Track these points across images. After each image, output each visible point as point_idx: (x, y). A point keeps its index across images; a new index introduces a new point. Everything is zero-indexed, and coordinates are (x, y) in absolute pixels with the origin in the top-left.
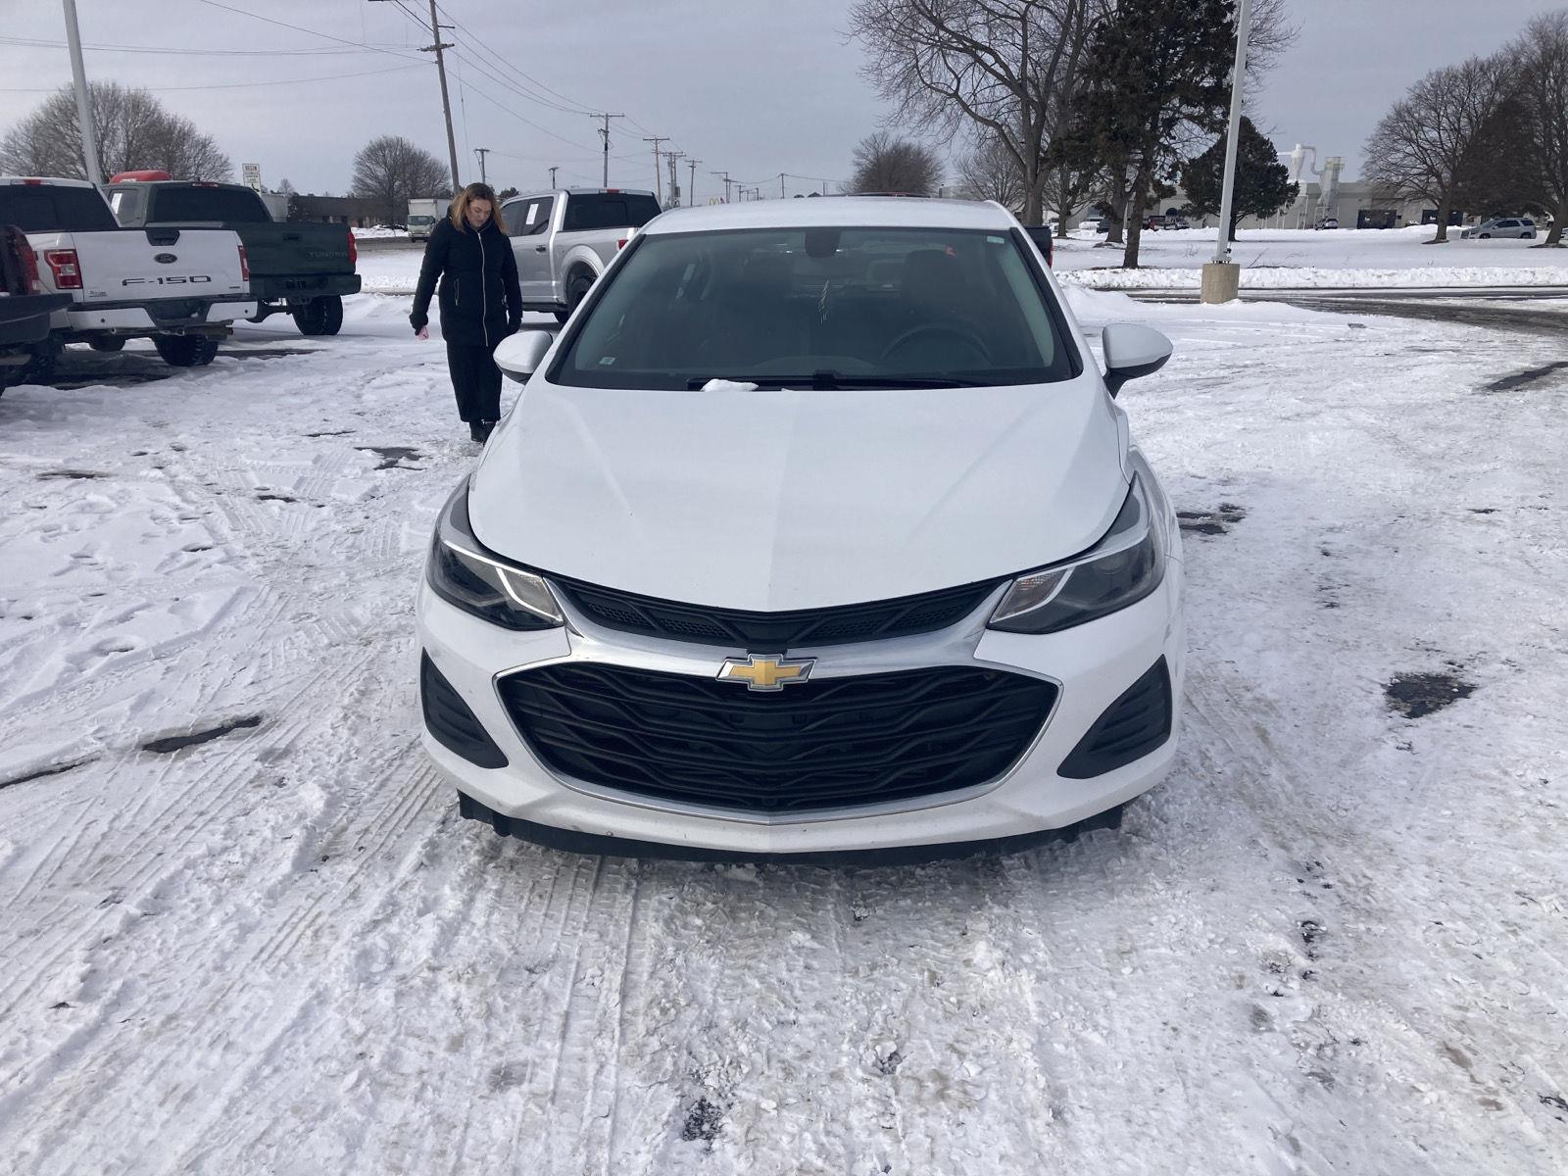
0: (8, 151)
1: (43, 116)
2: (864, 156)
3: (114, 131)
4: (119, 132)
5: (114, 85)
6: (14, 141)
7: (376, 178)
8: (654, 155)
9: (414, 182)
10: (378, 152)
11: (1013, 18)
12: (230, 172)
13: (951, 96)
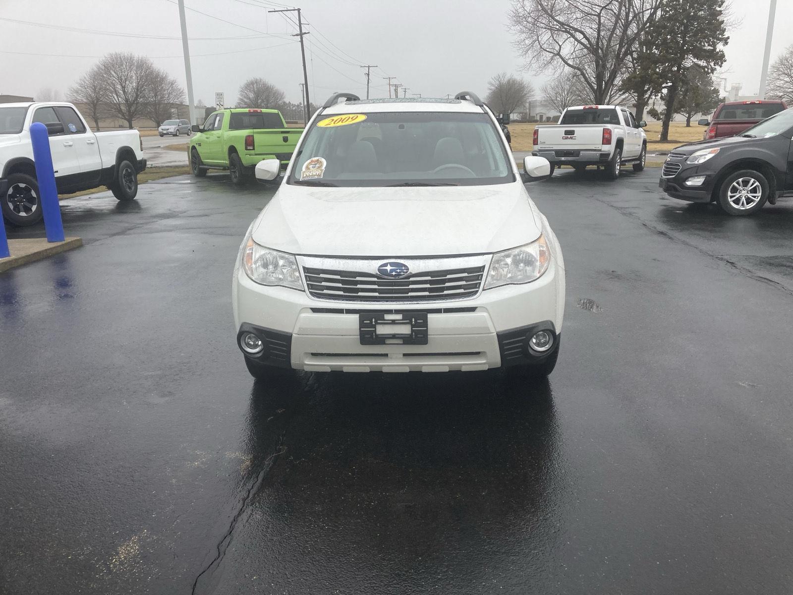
0: (81, 86)
1: (96, 69)
2: (492, 85)
3: (131, 77)
4: (134, 78)
5: (131, 54)
6: (84, 82)
7: (249, 98)
8: (389, 86)
9: (268, 101)
10: (250, 86)
11: (594, 15)
12: (184, 97)
13: (555, 55)
